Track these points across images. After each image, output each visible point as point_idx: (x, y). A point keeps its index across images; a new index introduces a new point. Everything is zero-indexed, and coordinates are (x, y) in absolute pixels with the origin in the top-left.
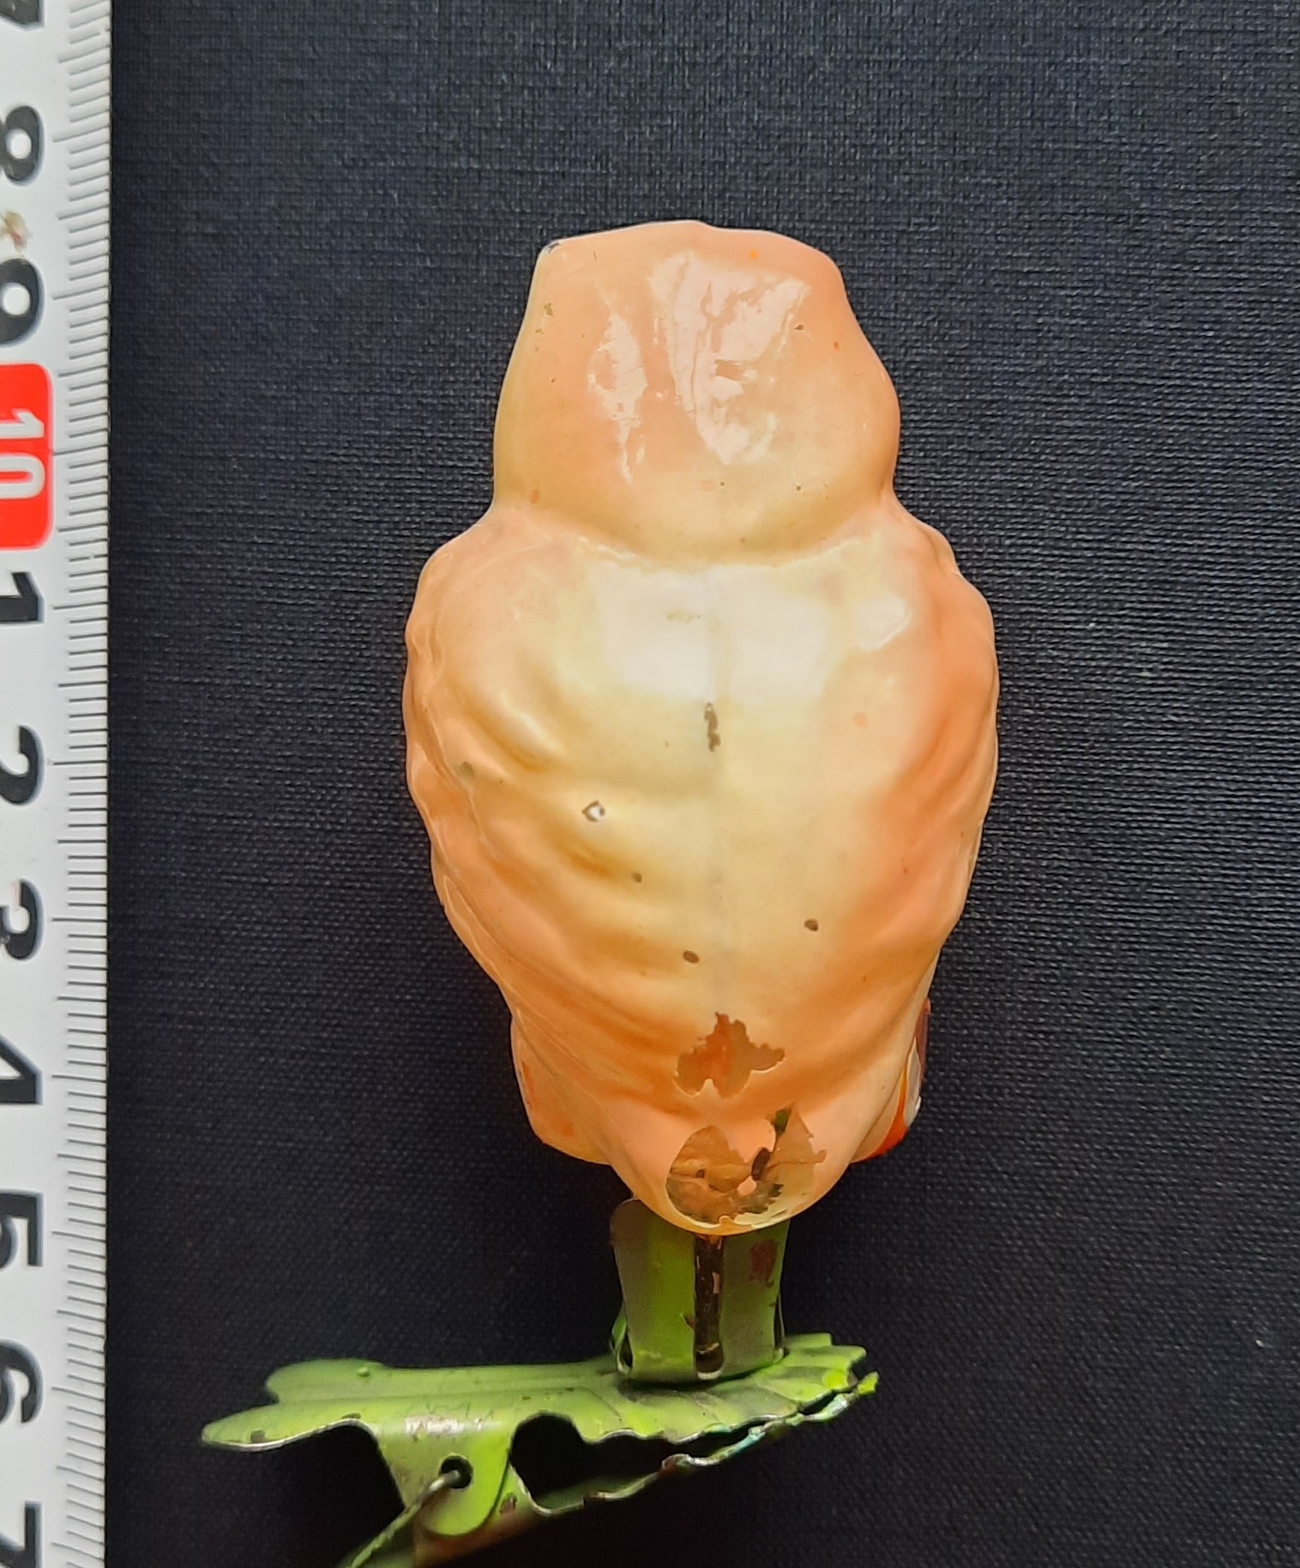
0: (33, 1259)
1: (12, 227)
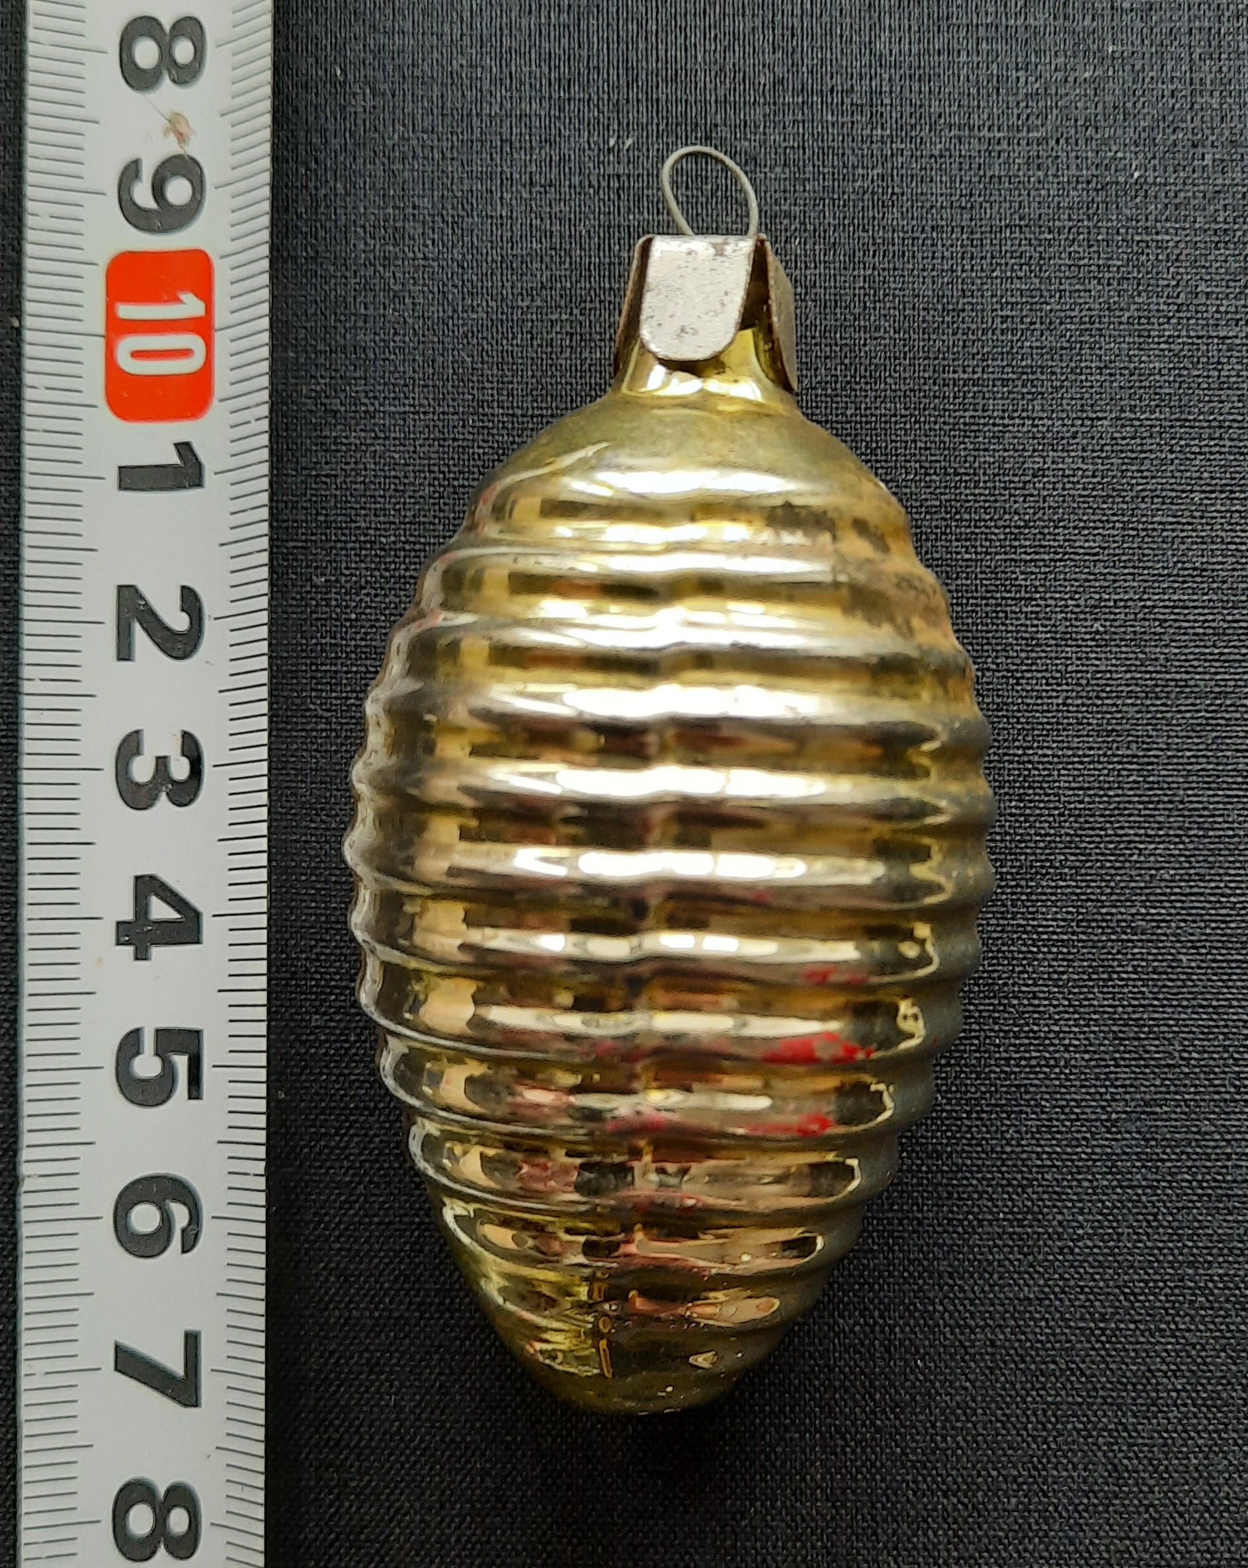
0: (194, 1093)
1: (176, 126)
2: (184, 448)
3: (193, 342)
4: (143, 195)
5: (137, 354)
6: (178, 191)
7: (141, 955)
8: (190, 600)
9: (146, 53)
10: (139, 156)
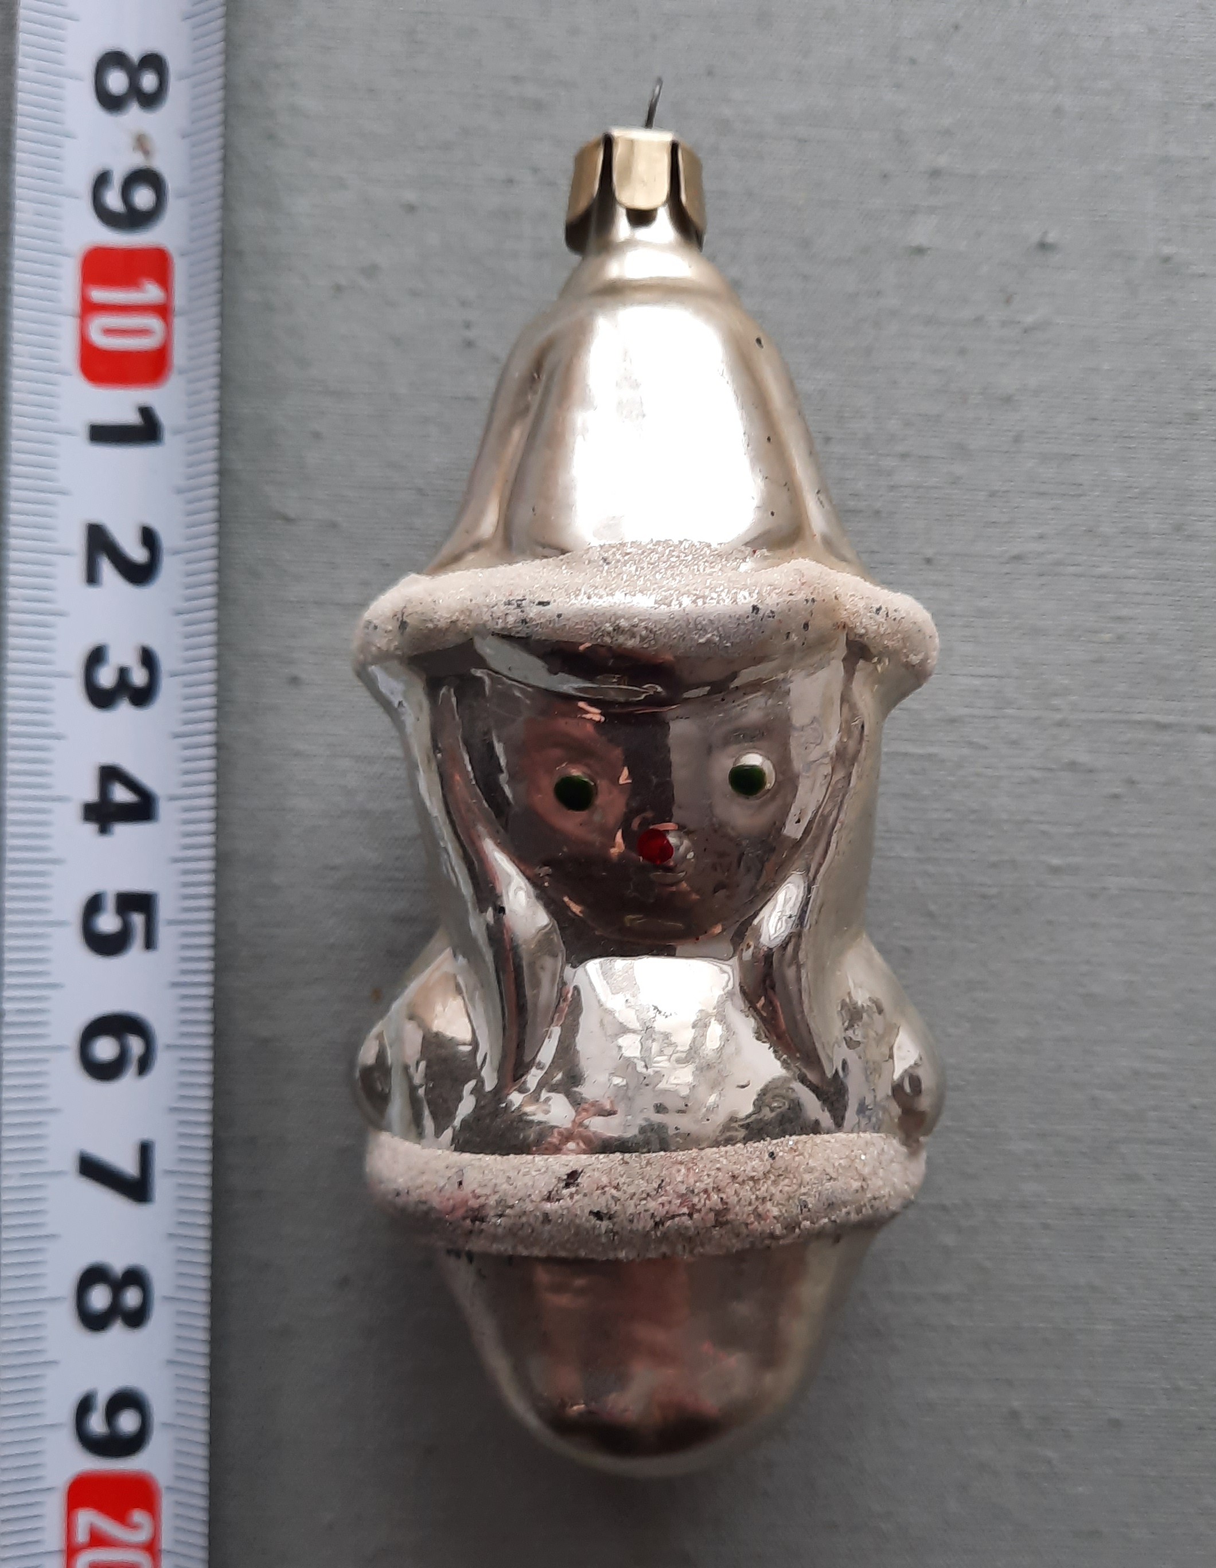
0: (150, 943)
1: (141, 143)
2: (146, 412)
3: (154, 323)
4: (113, 200)
5: (109, 332)
6: (143, 198)
7: (104, 830)
8: (149, 538)
9: (117, 81)
10: (107, 167)
